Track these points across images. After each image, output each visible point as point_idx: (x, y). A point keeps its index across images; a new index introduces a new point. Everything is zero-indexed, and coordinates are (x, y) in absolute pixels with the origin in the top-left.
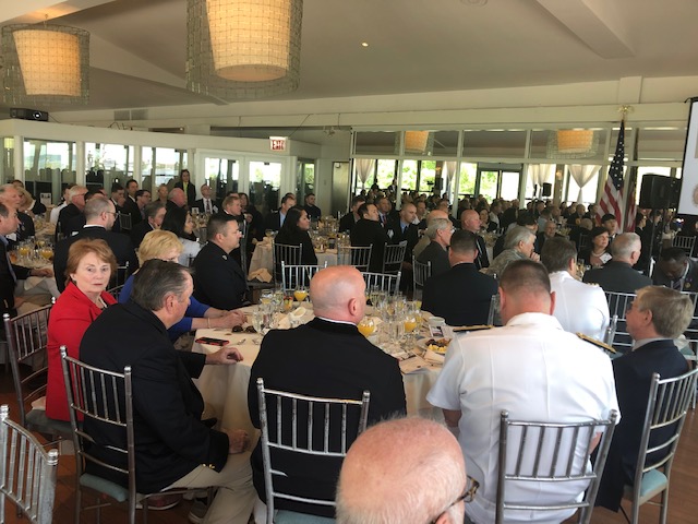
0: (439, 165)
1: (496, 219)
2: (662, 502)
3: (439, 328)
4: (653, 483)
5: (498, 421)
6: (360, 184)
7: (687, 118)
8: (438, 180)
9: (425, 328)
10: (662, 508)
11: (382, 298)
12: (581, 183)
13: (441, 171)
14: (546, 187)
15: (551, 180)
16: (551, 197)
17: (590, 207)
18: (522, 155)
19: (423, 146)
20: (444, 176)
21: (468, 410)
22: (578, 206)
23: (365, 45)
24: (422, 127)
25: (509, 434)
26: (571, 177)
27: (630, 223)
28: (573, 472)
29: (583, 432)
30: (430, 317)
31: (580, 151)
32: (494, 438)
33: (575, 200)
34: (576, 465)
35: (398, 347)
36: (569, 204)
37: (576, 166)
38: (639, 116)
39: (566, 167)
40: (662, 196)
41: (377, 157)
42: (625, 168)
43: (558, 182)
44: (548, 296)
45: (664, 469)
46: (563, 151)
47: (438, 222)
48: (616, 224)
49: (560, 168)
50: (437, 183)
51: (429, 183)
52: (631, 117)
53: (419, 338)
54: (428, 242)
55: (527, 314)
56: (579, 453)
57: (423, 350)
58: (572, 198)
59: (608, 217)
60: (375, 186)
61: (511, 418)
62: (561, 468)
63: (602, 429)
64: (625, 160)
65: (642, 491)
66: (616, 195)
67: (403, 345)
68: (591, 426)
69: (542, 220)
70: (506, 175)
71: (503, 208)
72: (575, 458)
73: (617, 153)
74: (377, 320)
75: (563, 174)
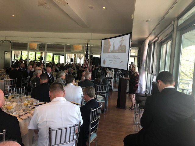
0: (42, 53)
1: (58, 69)
2: (96, 141)
3: (36, 103)
4: (93, 136)
5: (49, 130)
6: (16, 58)
7: (101, 44)
8: (41, 57)
9: (32, 104)
10: (96, 142)
11: (17, 96)
12: (80, 59)
13: (42, 55)
14: (72, 60)
15: (73, 58)
16: (73, 62)
17: (82, 65)
18: (63, 51)
19: (36, 48)
20: (43, 56)
21: (40, 129)
22: (79, 64)
23: (13, 16)
24: (35, 42)
25: (52, 133)
26: (78, 57)
27: (91, 69)
28: (71, 140)
29: (73, 128)
30: (34, 100)
31: (79, 50)
32: (48, 136)
33: (79, 63)
34: (71, 138)
35: (22, 111)
36: (77, 64)
37: (79, 55)
38: (91, 43)
39: (76, 55)
40: (97, 62)
41: (21, 50)
42: (89, 55)
43: (75, 58)
44: (63, 92)
45: (95, 132)
46: (75, 50)
47: (38, 71)
48: (87, 69)
49: (75, 55)
50: (41, 58)
51: (39, 58)
52: (89, 43)
53: (30, 107)
54: (35, 77)
55: (57, 98)
56: (72, 134)
57: (30, 111)
58: (78, 62)
59: (86, 67)
60: (21, 59)
61: (52, 129)
62: (67, 140)
63: (77, 127)
64: (89, 53)
65: (90, 139)
66: (87, 62)
67: (24, 110)
68: (75, 126)
69: (70, 69)
70: (61, 56)
71: (59, 66)
72: (71, 136)
73: (87, 51)
74: (15, 104)
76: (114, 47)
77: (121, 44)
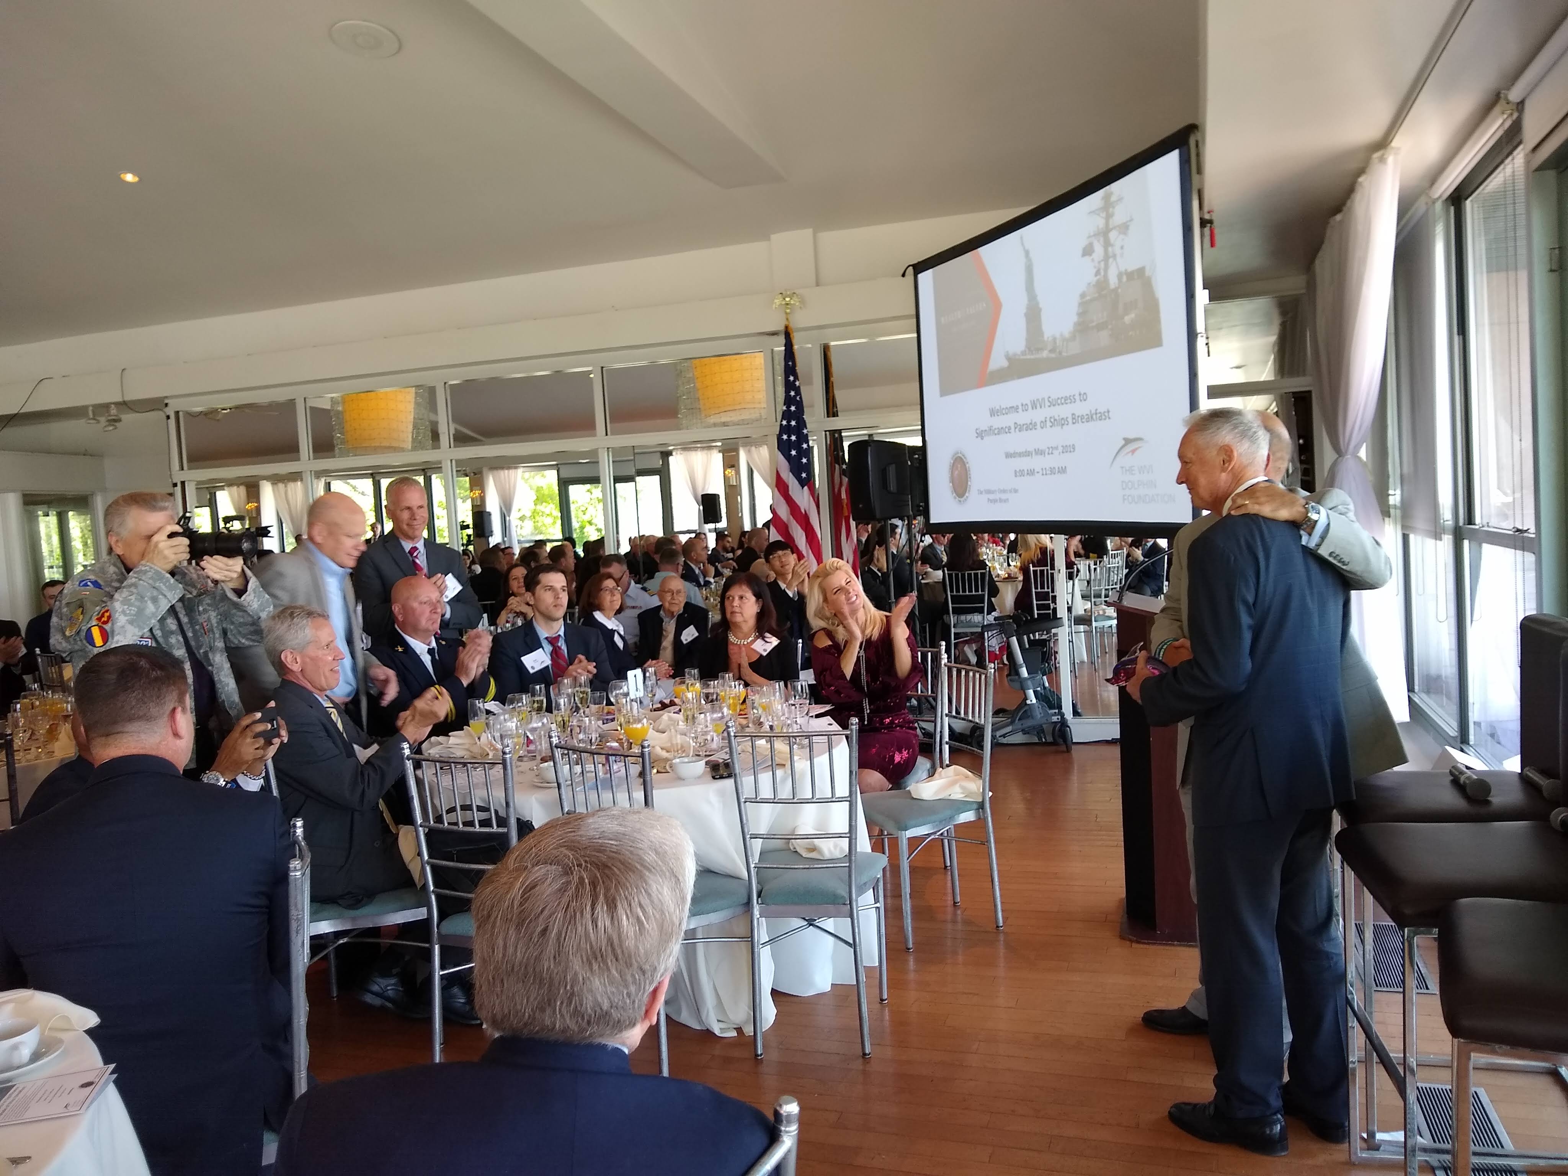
0: (477, 484)
7: (914, 312)
8: (481, 518)
14: (709, 506)
15: (717, 487)
19: (404, 439)
20: (493, 506)
23: (129, 178)
26: (756, 475)
39: (743, 458)
40: (893, 487)
43: (732, 490)
46: (714, 420)
49: (731, 463)
52: (799, 319)
75: (738, 473)
76: (1033, 315)
77: (1101, 273)
